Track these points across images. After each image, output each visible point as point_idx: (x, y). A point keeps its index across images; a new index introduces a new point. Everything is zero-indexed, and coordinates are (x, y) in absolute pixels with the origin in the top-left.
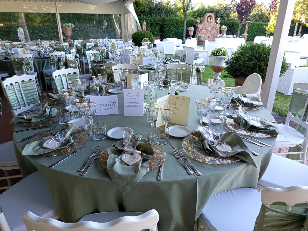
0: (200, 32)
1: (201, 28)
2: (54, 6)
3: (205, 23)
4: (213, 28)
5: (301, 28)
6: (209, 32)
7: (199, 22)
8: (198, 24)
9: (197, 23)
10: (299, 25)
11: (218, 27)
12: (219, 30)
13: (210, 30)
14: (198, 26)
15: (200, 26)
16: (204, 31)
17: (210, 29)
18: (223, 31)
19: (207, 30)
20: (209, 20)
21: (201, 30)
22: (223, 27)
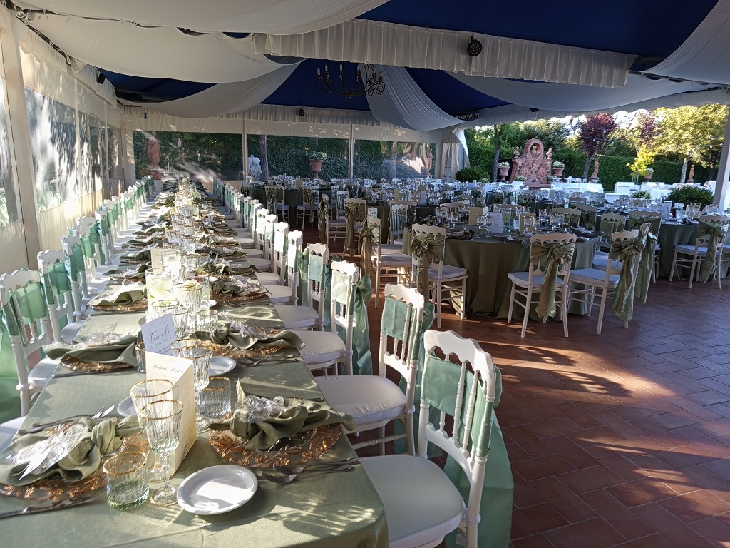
0: (519, 172)
1: (520, 165)
2: (349, 129)
3: (528, 156)
4: (541, 165)
5: (692, 169)
6: (534, 172)
7: (518, 154)
8: (517, 157)
9: (514, 156)
10: (690, 163)
11: (549, 163)
12: (550, 169)
13: (536, 169)
14: (517, 160)
15: (519, 162)
16: (525, 169)
17: (535, 166)
18: (558, 170)
19: (530, 168)
20: (534, 151)
21: (521, 168)
22: (557, 163)
